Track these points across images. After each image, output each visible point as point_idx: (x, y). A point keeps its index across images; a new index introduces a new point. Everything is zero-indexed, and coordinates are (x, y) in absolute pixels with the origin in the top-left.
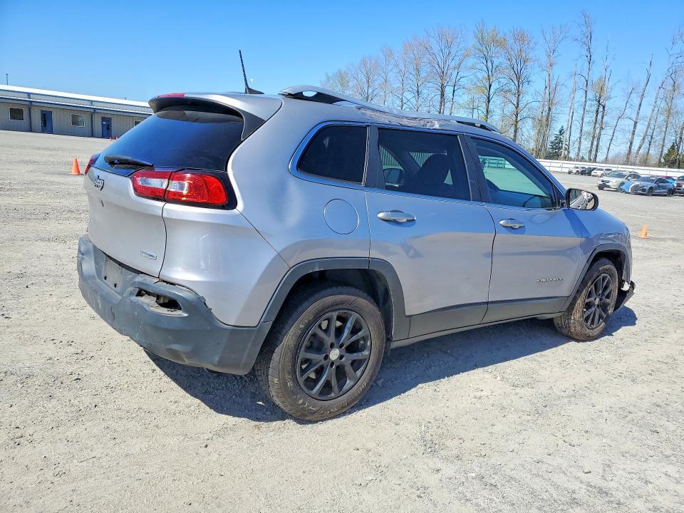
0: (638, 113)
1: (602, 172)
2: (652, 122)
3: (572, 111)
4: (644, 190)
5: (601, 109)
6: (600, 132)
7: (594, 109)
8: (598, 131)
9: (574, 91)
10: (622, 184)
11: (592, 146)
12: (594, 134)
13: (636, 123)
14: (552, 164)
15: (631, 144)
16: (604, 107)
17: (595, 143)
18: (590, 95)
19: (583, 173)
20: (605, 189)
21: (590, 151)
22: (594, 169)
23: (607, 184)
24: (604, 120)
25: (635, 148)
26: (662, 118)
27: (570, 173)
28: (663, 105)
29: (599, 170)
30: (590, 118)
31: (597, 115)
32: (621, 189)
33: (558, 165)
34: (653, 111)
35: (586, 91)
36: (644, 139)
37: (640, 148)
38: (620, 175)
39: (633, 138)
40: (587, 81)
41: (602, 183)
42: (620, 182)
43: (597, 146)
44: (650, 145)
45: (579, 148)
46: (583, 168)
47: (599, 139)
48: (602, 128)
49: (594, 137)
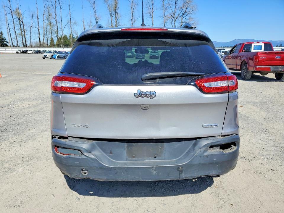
0: (38, 25)
1: (32, 51)
2: (45, 29)
3: (8, 24)
4: (62, 57)
5: (21, 23)
6: (24, 34)
7: (18, 23)
8: (23, 33)
9: (6, 14)
10: (52, 56)
11: (23, 40)
12: (22, 34)
13: (39, 30)
14: (6, 50)
15: (39, 38)
16: (23, 22)
17: (24, 39)
18: (14, 16)
19: (23, 52)
20: (46, 58)
21: (23, 42)
22: (28, 50)
23: (47, 56)
24: (25, 28)
25: (42, 40)
26: (48, 27)
27: (17, 53)
28: (47, 22)
29: (30, 50)
30: (17, 27)
31: (20, 26)
32: (53, 58)
33: (10, 50)
34: (44, 24)
35: (12, 15)
36: (44, 36)
37: (44, 40)
38: (50, 52)
39: (40, 36)
40: (11, 10)
41: (44, 56)
42: (51, 55)
43: (25, 40)
44: (47, 38)
45: (17, 41)
46: (23, 50)
47: (25, 37)
48: (25, 32)
49: (22, 36)
